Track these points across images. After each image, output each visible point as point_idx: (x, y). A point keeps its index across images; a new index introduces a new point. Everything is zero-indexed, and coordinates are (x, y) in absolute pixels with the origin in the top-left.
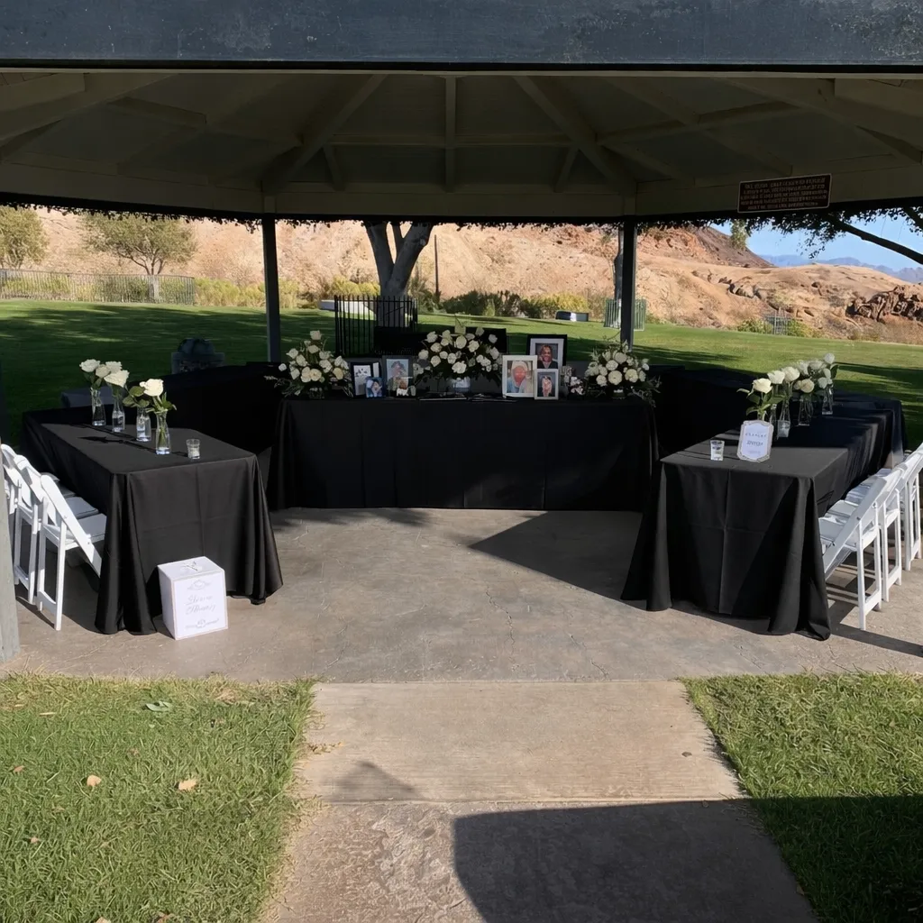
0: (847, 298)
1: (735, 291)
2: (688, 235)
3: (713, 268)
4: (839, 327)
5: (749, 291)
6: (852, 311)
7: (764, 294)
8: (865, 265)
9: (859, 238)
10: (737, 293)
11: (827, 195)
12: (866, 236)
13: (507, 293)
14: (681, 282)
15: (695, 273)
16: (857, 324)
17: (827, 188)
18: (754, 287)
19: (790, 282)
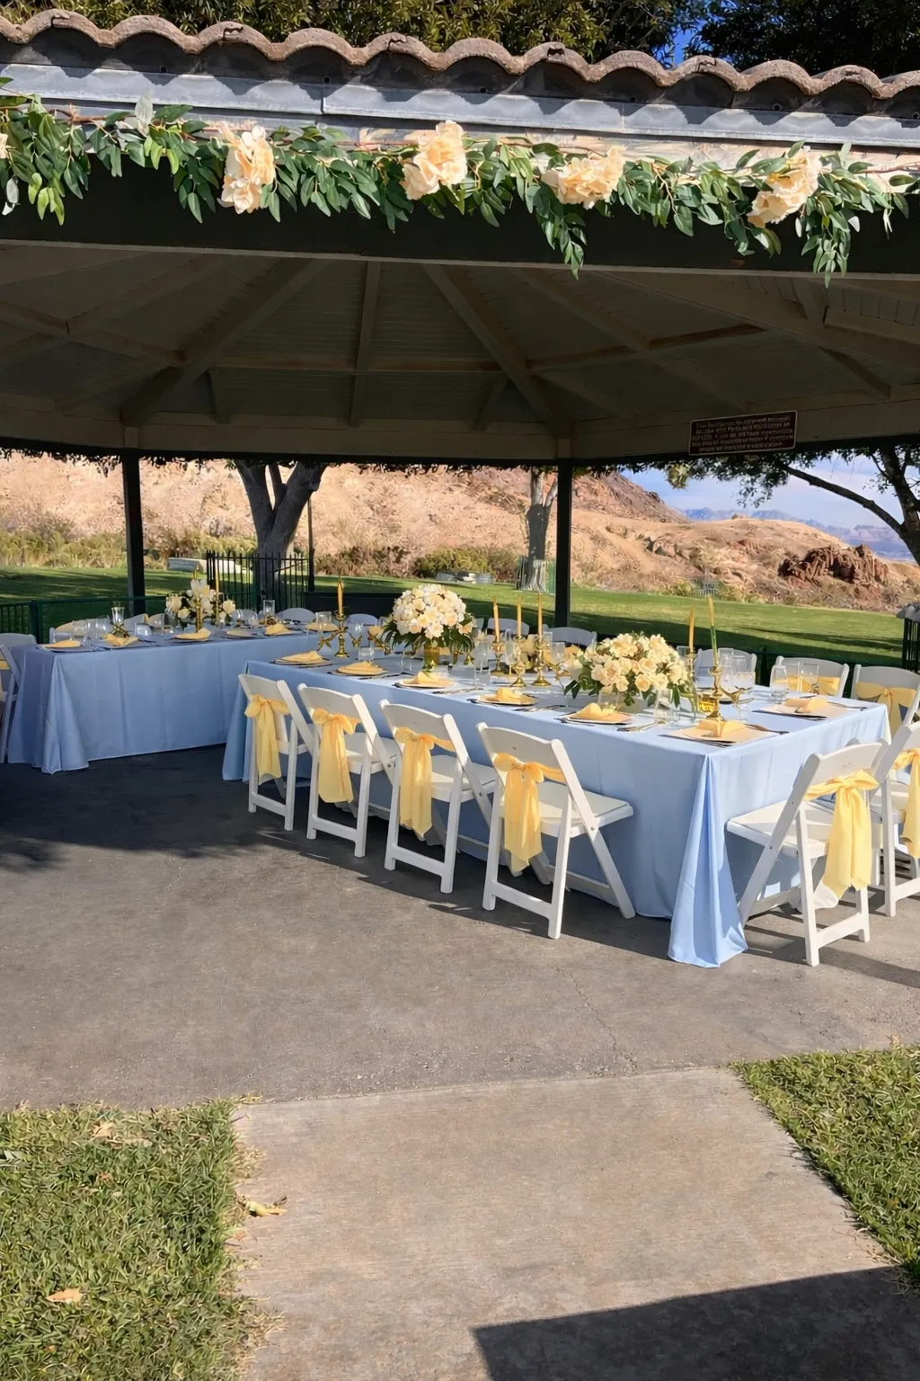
0: (779, 557)
1: (655, 549)
2: (597, 485)
3: (627, 522)
4: (768, 590)
5: (671, 551)
6: (785, 571)
7: (686, 553)
8: (792, 519)
9: (807, 483)
10: (656, 552)
11: (793, 434)
12: (814, 481)
13: (396, 548)
14: (595, 539)
15: (608, 529)
16: (789, 586)
17: (792, 426)
18: (675, 546)
19: (715, 539)
